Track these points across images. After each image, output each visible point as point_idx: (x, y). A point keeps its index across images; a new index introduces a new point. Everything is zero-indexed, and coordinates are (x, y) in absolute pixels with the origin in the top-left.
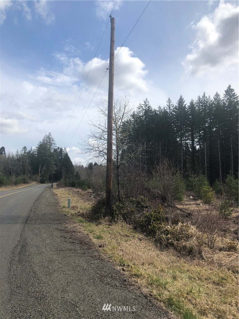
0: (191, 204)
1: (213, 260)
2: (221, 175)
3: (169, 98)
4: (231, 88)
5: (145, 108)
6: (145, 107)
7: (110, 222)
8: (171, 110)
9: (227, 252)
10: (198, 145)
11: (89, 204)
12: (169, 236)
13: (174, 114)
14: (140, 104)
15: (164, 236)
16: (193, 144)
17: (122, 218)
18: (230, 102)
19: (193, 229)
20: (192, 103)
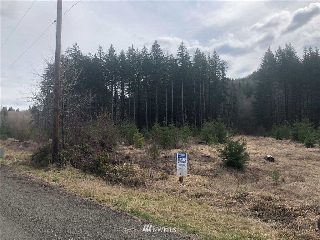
0: (125, 149)
1: (153, 186)
2: (147, 123)
3: (100, 45)
4: (157, 43)
5: (74, 53)
6: (74, 51)
7: (59, 168)
8: (101, 57)
9: (161, 181)
10: (127, 94)
11: (22, 153)
12: (118, 174)
13: (105, 61)
14: (68, 47)
15: (114, 174)
16: (123, 93)
17: (70, 164)
18: (156, 57)
19: (136, 167)
20: (122, 53)
